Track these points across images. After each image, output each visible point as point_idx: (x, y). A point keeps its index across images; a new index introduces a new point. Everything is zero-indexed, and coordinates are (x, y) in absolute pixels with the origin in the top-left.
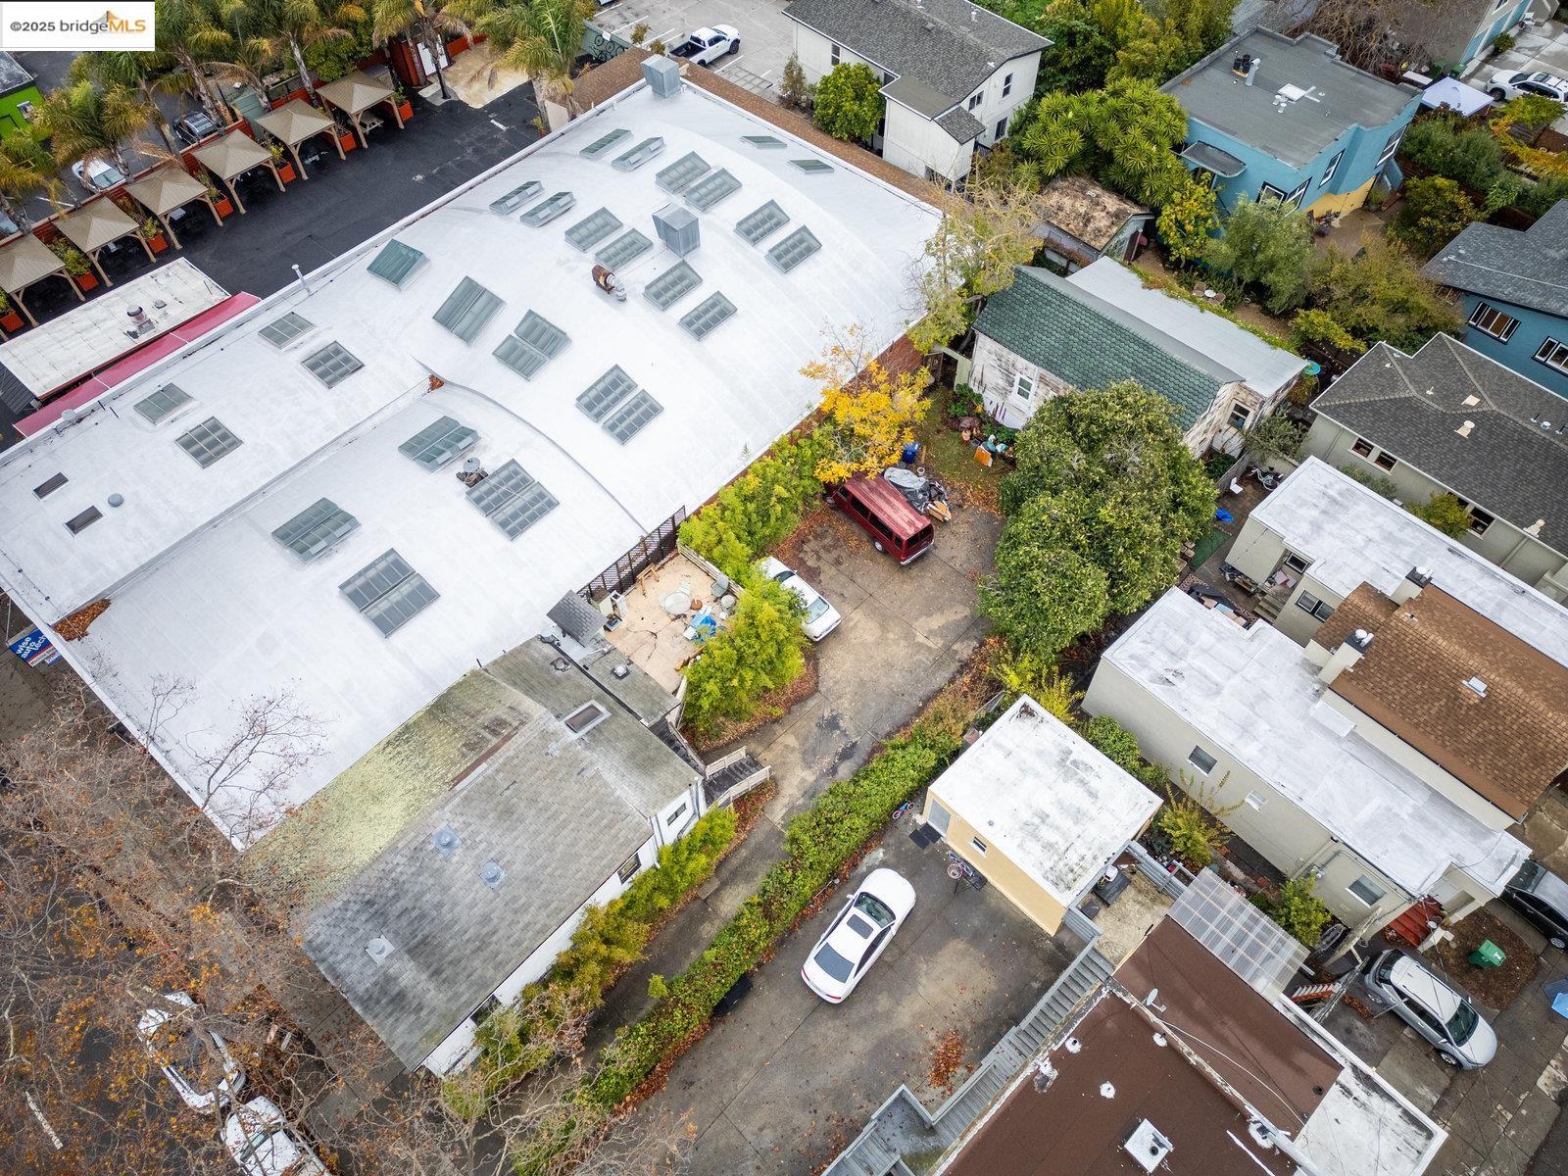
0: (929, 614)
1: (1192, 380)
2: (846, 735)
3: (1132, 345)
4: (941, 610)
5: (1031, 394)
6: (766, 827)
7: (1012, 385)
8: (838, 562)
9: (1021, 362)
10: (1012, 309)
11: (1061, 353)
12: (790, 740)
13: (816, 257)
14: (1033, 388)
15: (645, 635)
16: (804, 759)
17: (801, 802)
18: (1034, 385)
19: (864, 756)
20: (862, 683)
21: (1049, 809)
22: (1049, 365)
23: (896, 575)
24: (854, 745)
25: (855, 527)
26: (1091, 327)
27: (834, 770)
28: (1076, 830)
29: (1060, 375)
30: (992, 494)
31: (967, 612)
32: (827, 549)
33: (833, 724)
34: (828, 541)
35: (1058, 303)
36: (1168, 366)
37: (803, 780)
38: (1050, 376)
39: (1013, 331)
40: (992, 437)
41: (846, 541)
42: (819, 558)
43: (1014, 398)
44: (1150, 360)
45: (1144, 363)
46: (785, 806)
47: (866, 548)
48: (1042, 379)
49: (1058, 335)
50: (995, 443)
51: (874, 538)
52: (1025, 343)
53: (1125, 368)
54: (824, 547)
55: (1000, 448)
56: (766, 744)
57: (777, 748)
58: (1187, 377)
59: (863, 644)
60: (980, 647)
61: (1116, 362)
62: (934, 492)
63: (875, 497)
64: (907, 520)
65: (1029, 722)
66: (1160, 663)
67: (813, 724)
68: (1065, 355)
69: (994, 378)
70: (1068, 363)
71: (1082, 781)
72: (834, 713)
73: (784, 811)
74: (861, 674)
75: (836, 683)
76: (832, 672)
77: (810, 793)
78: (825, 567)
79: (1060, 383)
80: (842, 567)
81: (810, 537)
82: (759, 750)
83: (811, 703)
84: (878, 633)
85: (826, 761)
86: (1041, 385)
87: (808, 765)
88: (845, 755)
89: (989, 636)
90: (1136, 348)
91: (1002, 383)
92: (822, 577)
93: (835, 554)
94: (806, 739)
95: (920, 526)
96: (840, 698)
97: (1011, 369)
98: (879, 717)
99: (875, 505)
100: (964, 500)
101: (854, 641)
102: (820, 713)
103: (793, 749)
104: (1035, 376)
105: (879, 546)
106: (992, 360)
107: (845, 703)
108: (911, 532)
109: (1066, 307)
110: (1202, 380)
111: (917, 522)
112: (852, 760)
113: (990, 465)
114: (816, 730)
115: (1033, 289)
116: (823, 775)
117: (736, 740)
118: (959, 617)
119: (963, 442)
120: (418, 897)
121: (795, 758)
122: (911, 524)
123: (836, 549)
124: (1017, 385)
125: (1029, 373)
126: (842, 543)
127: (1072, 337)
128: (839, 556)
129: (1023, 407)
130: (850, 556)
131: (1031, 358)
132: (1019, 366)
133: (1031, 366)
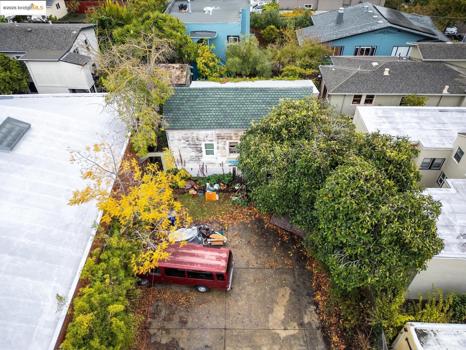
0: (271, 311)
1: (297, 94)
3: (255, 94)
4: (274, 302)
5: (215, 150)
7: (201, 151)
8: (184, 323)
9: (202, 133)
10: (179, 109)
11: (222, 116)
14: (215, 146)
18: (215, 143)
22: (220, 126)
23: (228, 300)
25: (175, 288)
26: (228, 96)
29: (230, 127)
30: (232, 212)
31: (288, 291)
32: (168, 319)
34: (164, 313)
35: (202, 94)
36: (280, 94)
38: (224, 132)
39: (188, 119)
40: (208, 184)
41: (176, 302)
42: (168, 331)
43: (206, 158)
44: (270, 96)
45: (268, 99)
47: (194, 297)
48: (219, 137)
49: (214, 109)
50: (212, 186)
51: (195, 287)
52: (199, 122)
53: (260, 106)
54: (164, 320)
55: (216, 187)
58: (293, 94)
60: (317, 307)
61: (254, 106)
62: (204, 232)
63: (181, 258)
64: (214, 258)
65: (430, 341)
66: (450, 236)
68: (225, 116)
69: (188, 153)
70: (230, 119)
78: (178, 335)
79: (230, 132)
80: (189, 325)
81: (149, 320)
86: (220, 141)
89: (314, 296)
90: (258, 94)
91: (194, 154)
92: (182, 345)
93: (176, 319)
95: (225, 255)
97: (197, 142)
99: (186, 263)
100: (222, 225)
104: (214, 137)
105: (202, 289)
106: (183, 144)
108: (223, 263)
109: (208, 94)
110: (301, 91)
111: (222, 255)
113: (217, 198)
115: (183, 94)
118: (287, 296)
119: (194, 196)
122: (219, 259)
123: (174, 314)
124: (204, 150)
125: (209, 138)
126: (175, 306)
127: (222, 106)
128: (181, 317)
129: (213, 160)
130: (187, 311)
131: (209, 127)
132: (201, 137)
133: (209, 132)
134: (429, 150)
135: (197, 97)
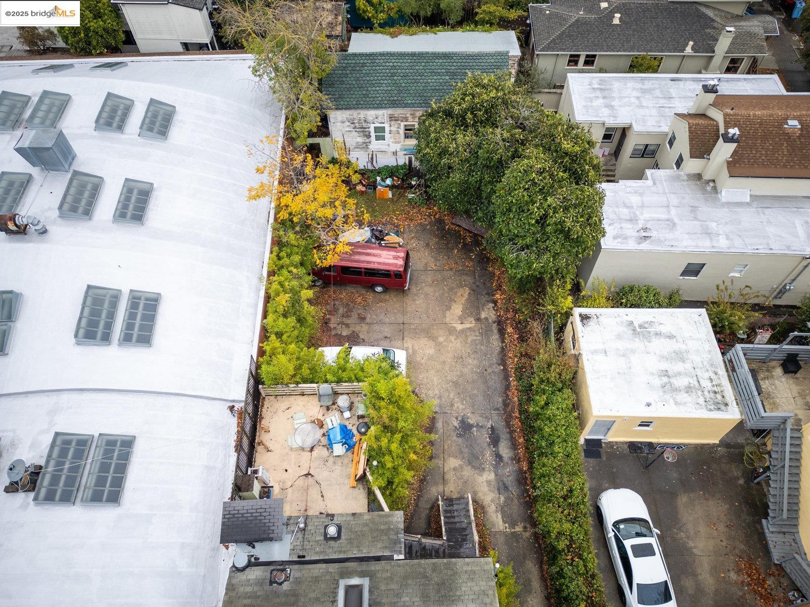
0: (449, 308)
1: (489, 61)
2: (482, 427)
3: (437, 61)
4: (452, 300)
5: (387, 135)
6: (501, 539)
7: (369, 136)
8: (362, 319)
9: (371, 114)
10: (342, 82)
11: (396, 92)
12: (453, 463)
13: (177, 118)
14: (387, 130)
15: (301, 482)
16: (473, 467)
17: (502, 499)
18: (386, 126)
19: (506, 430)
20: (456, 384)
21: (664, 366)
22: (394, 104)
23: (405, 300)
24: (492, 428)
25: (351, 289)
26: (403, 64)
27: (499, 457)
28: (688, 366)
29: (406, 106)
30: (409, 212)
31: (467, 290)
32: (347, 315)
33: (465, 427)
34: (341, 310)
35: (369, 61)
36: (468, 61)
37: (489, 483)
38: (398, 112)
39: (354, 96)
40: (378, 178)
41: (353, 301)
42: (347, 326)
43: (375, 145)
44: (455, 64)
45: (453, 68)
46: (497, 511)
47: (370, 296)
48: (392, 118)
49: (386, 82)
50: (383, 180)
51: (371, 287)
52: (369, 99)
53: (443, 77)
54: (343, 316)
55: (389, 182)
56: (441, 481)
57: (450, 476)
58: (484, 61)
59: (431, 358)
60: (496, 305)
61: (435, 77)
62: (377, 233)
63: (357, 257)
64: (391, 257)
65: (592, 323)
66: (630, 230)
67: (455, 438)
68: (400, 92)
69: (354, 139)
70: (406, 95)
71: (656, 334)
72: (460, 419)
73: (500, 516)
74: (449, 378)
75: (440, 398)
76: (430, 392)
77: (502, 487)
78: (357, 328)
79: (407, 112)
80: (368, 320)
81: (328, 316)
82: (441, 488)
83: (440, 425)
84: (432, 343)
85: (488, 455)
86: (393, 123)
87: (481, 469)
88: (495, 441)
89: (494, 295)
90: (441, 61)
91: (360, 140)
92: (362, 336)
93: (354, 315)
94: (461, 452)
95: (402, 255)
96: (452, 405)
97: (365, 125)
98: (488, 397)
99: (363, 262)
100: (397, 226)
101: (423, 361)
102: (451, 427)
103: (461, 466)
104: (386, 118)
105: (379, 289)
106: (347, 127)
107: (459, 405)
108: (401, 262)
109: (377, 61)
110: (495, 57)
111: (398, 254)
112: (501, 440)
113: (390, 196)
114: (460, 440)
115: (346, 61)
116: (496, 467)
117: (419, 497)
118: (466, 295)
119: (362, 193)
121: (468, 472)
122: (396, 258)
123: (352, 311)
124: (373, 134)
125: (380, 120)
126: (352, 305)
127: (395, 78)
128: (359, 315)
129: (384, 148)
130: (365, 309)
131: (379, 106)
132: (370, 119)
133: (380, 112)
134: (640, 134)
135: (364, 65)
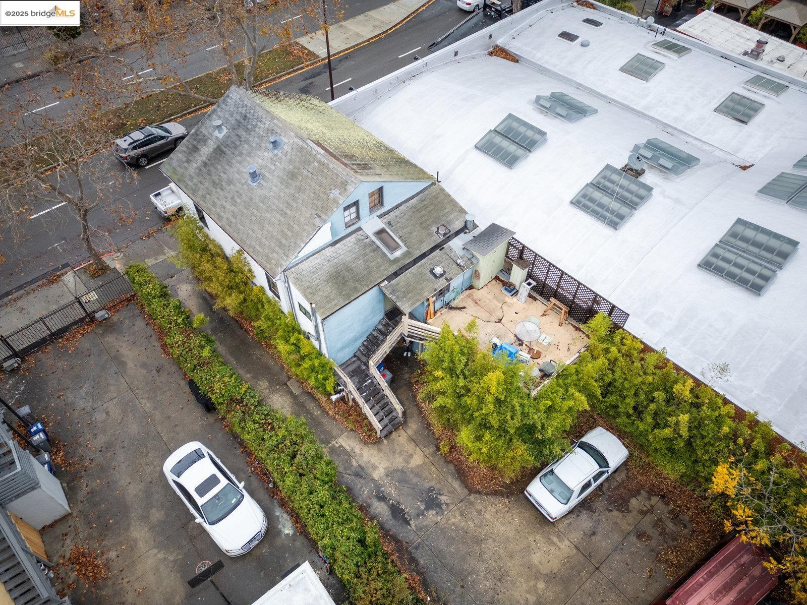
2: (418, 515)
6: (335, 432)
8: (641, 535)
12: (417, 460)
16: (397, 471)
17: (354, 463)
19: (394, 531)
20: (478, 541)
24: (407, 523)
27: (382, 498)
32: (659, 525)
33: (432, 503)
34: (670, 526)
37: (375, 468)
42: (643, 513)
46: (352, 449)
54: (661, 520)
56: (414, 437)
57: (410, 447)
59: (528, 549)
67: (433, 483)
72: (444, 506)
73: (347, 448)
74: (490, 542)
75: (480, 512)
76: (493, 510)
77: (361, 473)
78: (630, 518)
80: (633, 539)
81: (672, 506)
82: (410, 432)
83: (456, 485)
84: (545, 569)
85: (392, 491)
87: (389, 474)
88: (396, 511)
92: (615, 513)
93: (652, 532)
94: (417, 475)
96: (462, 514)
98: (436, 554)
101: (531, 539)
102: (445, 491)
103: (408, 462)
107: (456, 519)
112: (390, 517)
114: (427, 485)
116: (378, 486)
117: (421, 413)
120: (247, 142)
121: (399, 462)
123: (660, 535)
126: (671, 543)
128: (650, 538)
130: (653, 550)
